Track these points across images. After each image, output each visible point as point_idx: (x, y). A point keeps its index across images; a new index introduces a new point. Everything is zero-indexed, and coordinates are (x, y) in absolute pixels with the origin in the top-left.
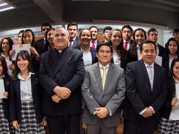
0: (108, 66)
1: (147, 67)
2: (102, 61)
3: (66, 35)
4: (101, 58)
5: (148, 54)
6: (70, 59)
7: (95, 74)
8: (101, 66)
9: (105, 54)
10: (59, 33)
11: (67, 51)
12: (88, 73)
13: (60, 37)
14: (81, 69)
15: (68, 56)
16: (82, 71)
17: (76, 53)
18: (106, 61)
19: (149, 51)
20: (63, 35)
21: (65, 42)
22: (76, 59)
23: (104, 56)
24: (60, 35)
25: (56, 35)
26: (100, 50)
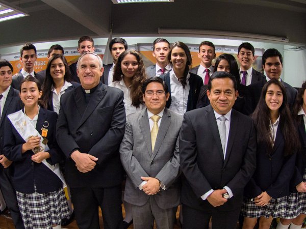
0: (161, 115)
1: (219, 118)
2: (152, 107)
3: (98, 67)
4: (149, 103)
5: (219, 98)
6: (102, 103)
7: (141, 128)
8: (150, 114)
9: (155, 97)
10: (87, 62)
11: (98, 91)
12: (131, 126)
13: (88, 70)
14: (119, 120)
15: (100, 100)
16: (121, 124)
17: (113, 94)
18: (158, 106)
19: (222, 93)
20: (93, 66)
21: (95, 77)
22: (111, 104)
23: (153, 99)
24: (88, 66)
25: (82, 65)
26: (147, 90)
